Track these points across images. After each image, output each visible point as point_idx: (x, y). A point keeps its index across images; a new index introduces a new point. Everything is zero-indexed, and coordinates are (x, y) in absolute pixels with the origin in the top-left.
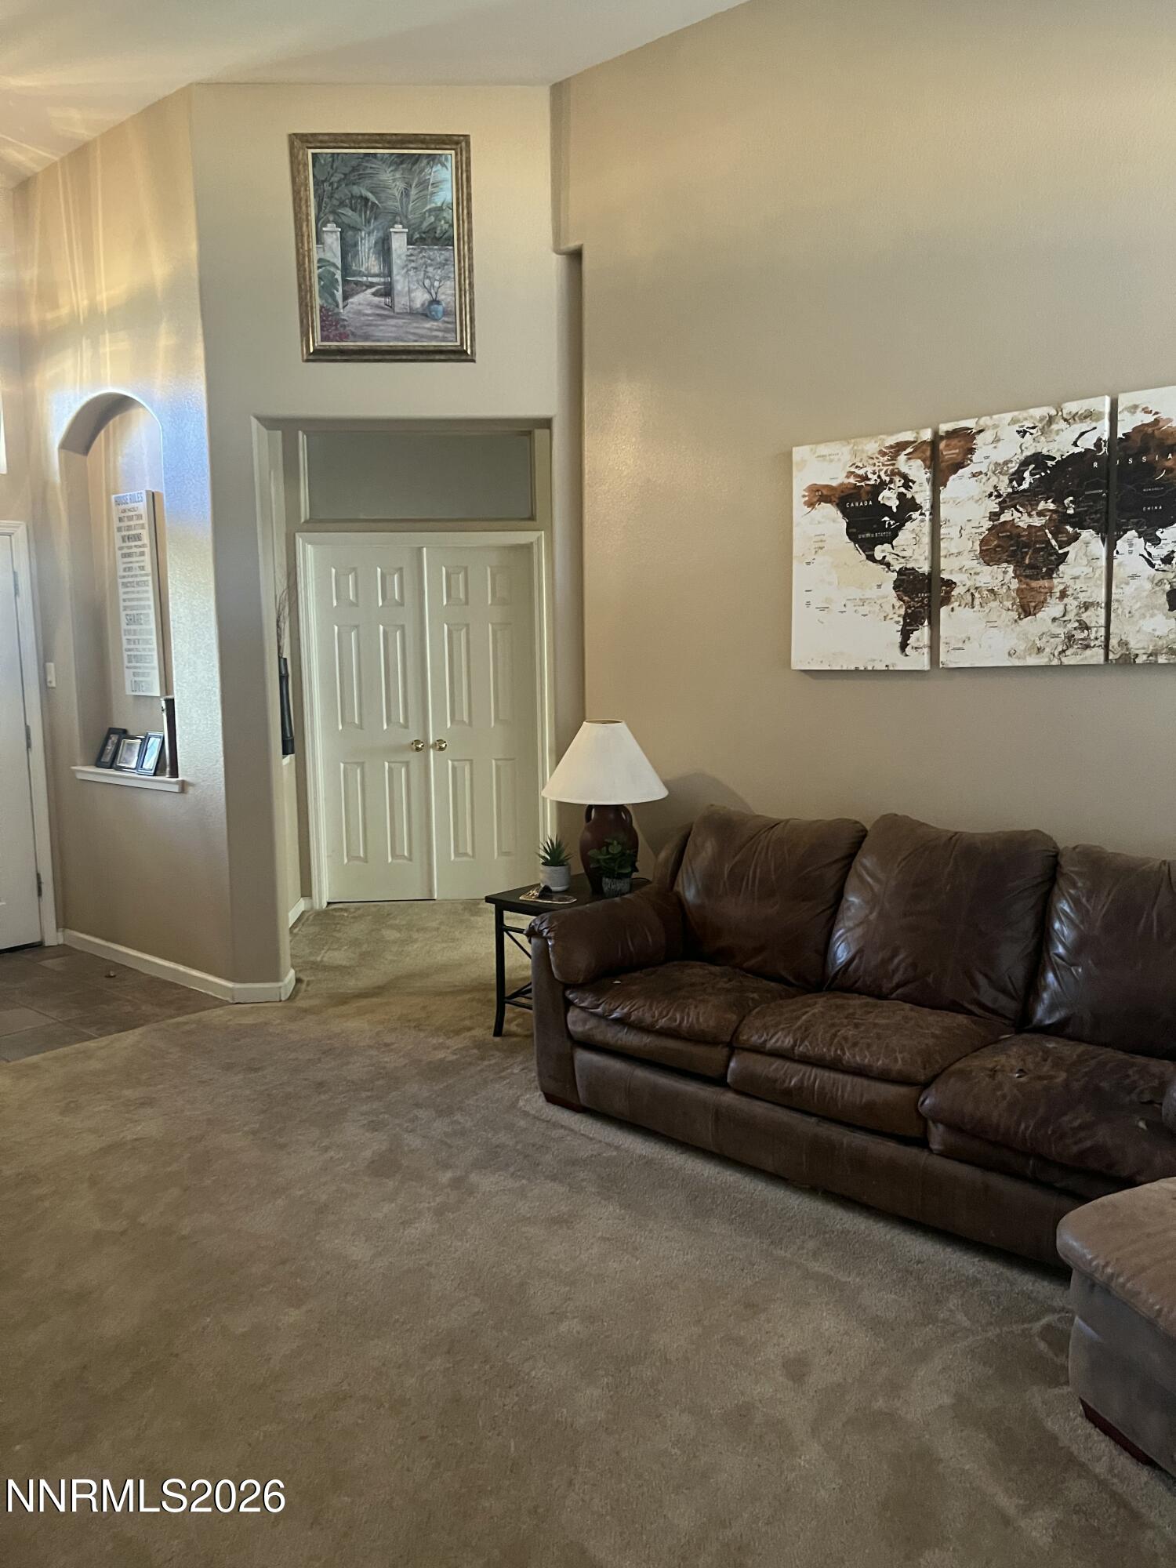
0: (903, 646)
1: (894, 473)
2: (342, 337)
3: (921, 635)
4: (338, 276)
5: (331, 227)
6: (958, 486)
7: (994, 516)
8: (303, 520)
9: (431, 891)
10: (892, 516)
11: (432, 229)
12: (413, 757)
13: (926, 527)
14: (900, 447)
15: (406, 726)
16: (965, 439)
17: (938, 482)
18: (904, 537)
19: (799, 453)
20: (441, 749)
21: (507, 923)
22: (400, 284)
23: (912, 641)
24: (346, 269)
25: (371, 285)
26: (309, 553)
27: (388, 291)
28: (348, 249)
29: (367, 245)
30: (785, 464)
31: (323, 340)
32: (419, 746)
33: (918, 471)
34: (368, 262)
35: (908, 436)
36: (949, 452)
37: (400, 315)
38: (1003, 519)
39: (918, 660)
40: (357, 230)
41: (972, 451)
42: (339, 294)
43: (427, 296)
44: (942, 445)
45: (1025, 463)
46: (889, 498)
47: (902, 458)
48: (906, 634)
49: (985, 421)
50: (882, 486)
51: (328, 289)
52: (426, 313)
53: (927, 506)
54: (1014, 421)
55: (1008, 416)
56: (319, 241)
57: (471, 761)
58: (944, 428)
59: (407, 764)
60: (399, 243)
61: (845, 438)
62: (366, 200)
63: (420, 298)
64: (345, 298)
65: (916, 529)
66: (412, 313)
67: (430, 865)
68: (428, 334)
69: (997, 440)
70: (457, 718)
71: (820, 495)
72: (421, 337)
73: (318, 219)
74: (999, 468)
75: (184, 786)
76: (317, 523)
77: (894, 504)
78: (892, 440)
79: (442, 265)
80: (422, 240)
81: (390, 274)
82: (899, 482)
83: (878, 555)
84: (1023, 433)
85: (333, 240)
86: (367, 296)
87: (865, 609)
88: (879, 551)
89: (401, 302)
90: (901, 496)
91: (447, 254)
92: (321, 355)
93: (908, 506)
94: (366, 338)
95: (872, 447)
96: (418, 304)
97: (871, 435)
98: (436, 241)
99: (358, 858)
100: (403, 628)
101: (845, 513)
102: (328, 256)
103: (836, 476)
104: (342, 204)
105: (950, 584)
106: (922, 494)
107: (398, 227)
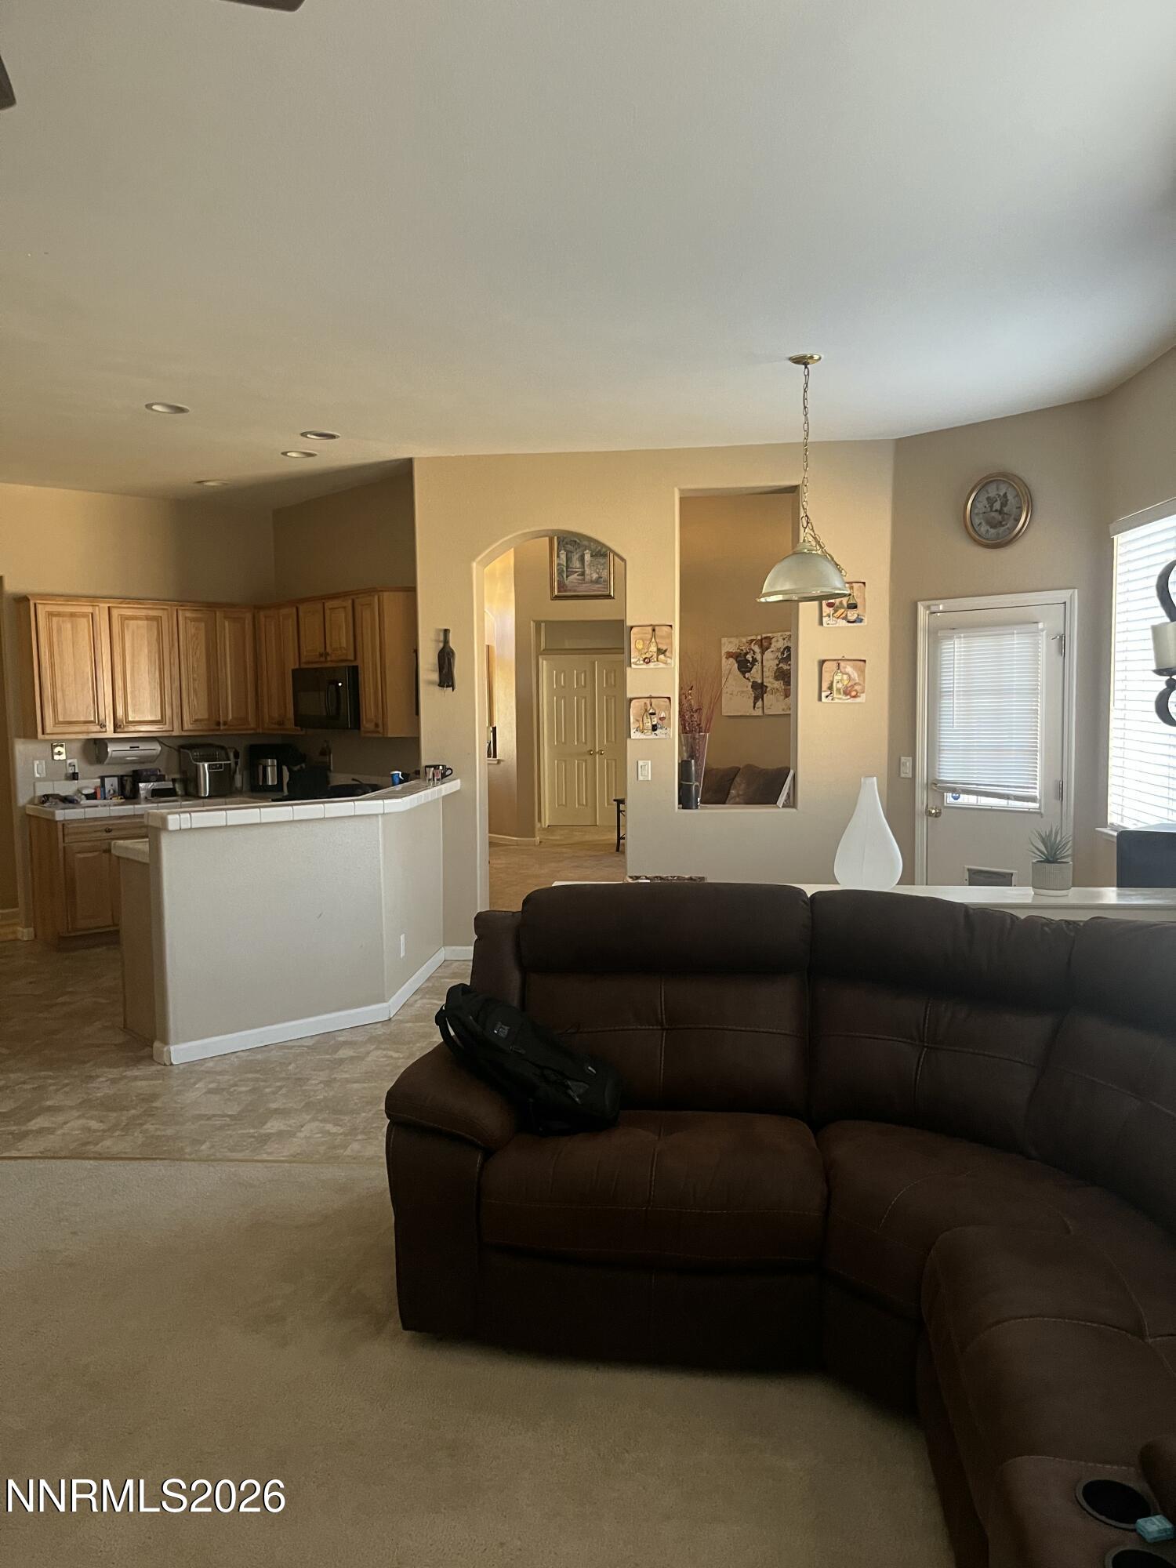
0: (754, 707)
1: (751, 649)
2: (565, 591)
3: (759, 703)
4: (565, 569)
5: (562, 552)
6: (768, 655)
7: (778, 665)
8: (542, 649)
9: (596, 822)
10: (751, 663)
11: (600, 551)
12: (588, 757)
13: (760, 668)
14: (752, 641)
15: (586, 743)
16: (769, 639)
17: (763, 653)
18: (753, 670)
19: (724, 640)
20: (601, 754)
21: (621, 809)
22: (587, 571)
23: (756, 706)
24: (567, 567)
25: (576, 572)
26: (544, 664)
27: (583, 574)
28: (568, 559)
29: (575, 557)
30: (720, 645)
31: (559, 592)
32: (591, 753)
33: (757, 649)
34: (576, 564)
35: (753, 637)
36: (765, 644)
37: (586, 583)
38: (780, 666)
39: (759, 712)
40: (572, 552)
41: (771, 644)
42: (565, 576)
43: (597, 575)
44: (763, 641)
45: (785, 649)
46: (749, 657)
47: (752, 644)
48: (755, 703)
49: (775, 635)
50: (747, 653)
51: (560, 573)
52: (597, 581)
53: (760, 660)
54: (781, 636)
55: (780, 634)
56: (558, 556)
57: (615, 760)
58: (764, 636)
59: (586, 761)
60: (587, 557)
61: (737, 636)
62: (576, 541)
63: (595, 576)
64: (567, 577)
65: (757, 667)
66: (592, 582)
67: (596, 806)
68: (597, 589)
69: (777, 641)
70: (609, 739)
71: (729, 655)
72: (595, 591)
73: (558, 548)
74: (778, 649)
75: (499, 761)
76: (548, 652)
77: (751, 659)
78: (750, 638)
79: (603, 564)
80: (596, 555)
81: (584, 568)
82: (752, 652)
83: (747, 677)
84: (784, 639)
85: (563, 556)
86: (575, 576)
87: (743, 695)
88: (747, 675)
89: (588, 578)
90: (753, 657)
91: (604, 560)
92: (557, 598)
93: (755, 660)
94: (575, 591)
95: (744, 640)
96: (594, 578)
97: (744, 636)
98: (601, 555)
99: (562, 805)
100: (585, 698)
101: (737, 662)
102: (561, 562)
103: (733, 649)
104: (567, 544)
105: (767, 687)
106: (758, 657)
107: (587, 551)
